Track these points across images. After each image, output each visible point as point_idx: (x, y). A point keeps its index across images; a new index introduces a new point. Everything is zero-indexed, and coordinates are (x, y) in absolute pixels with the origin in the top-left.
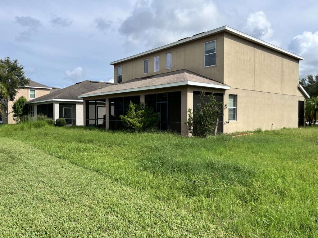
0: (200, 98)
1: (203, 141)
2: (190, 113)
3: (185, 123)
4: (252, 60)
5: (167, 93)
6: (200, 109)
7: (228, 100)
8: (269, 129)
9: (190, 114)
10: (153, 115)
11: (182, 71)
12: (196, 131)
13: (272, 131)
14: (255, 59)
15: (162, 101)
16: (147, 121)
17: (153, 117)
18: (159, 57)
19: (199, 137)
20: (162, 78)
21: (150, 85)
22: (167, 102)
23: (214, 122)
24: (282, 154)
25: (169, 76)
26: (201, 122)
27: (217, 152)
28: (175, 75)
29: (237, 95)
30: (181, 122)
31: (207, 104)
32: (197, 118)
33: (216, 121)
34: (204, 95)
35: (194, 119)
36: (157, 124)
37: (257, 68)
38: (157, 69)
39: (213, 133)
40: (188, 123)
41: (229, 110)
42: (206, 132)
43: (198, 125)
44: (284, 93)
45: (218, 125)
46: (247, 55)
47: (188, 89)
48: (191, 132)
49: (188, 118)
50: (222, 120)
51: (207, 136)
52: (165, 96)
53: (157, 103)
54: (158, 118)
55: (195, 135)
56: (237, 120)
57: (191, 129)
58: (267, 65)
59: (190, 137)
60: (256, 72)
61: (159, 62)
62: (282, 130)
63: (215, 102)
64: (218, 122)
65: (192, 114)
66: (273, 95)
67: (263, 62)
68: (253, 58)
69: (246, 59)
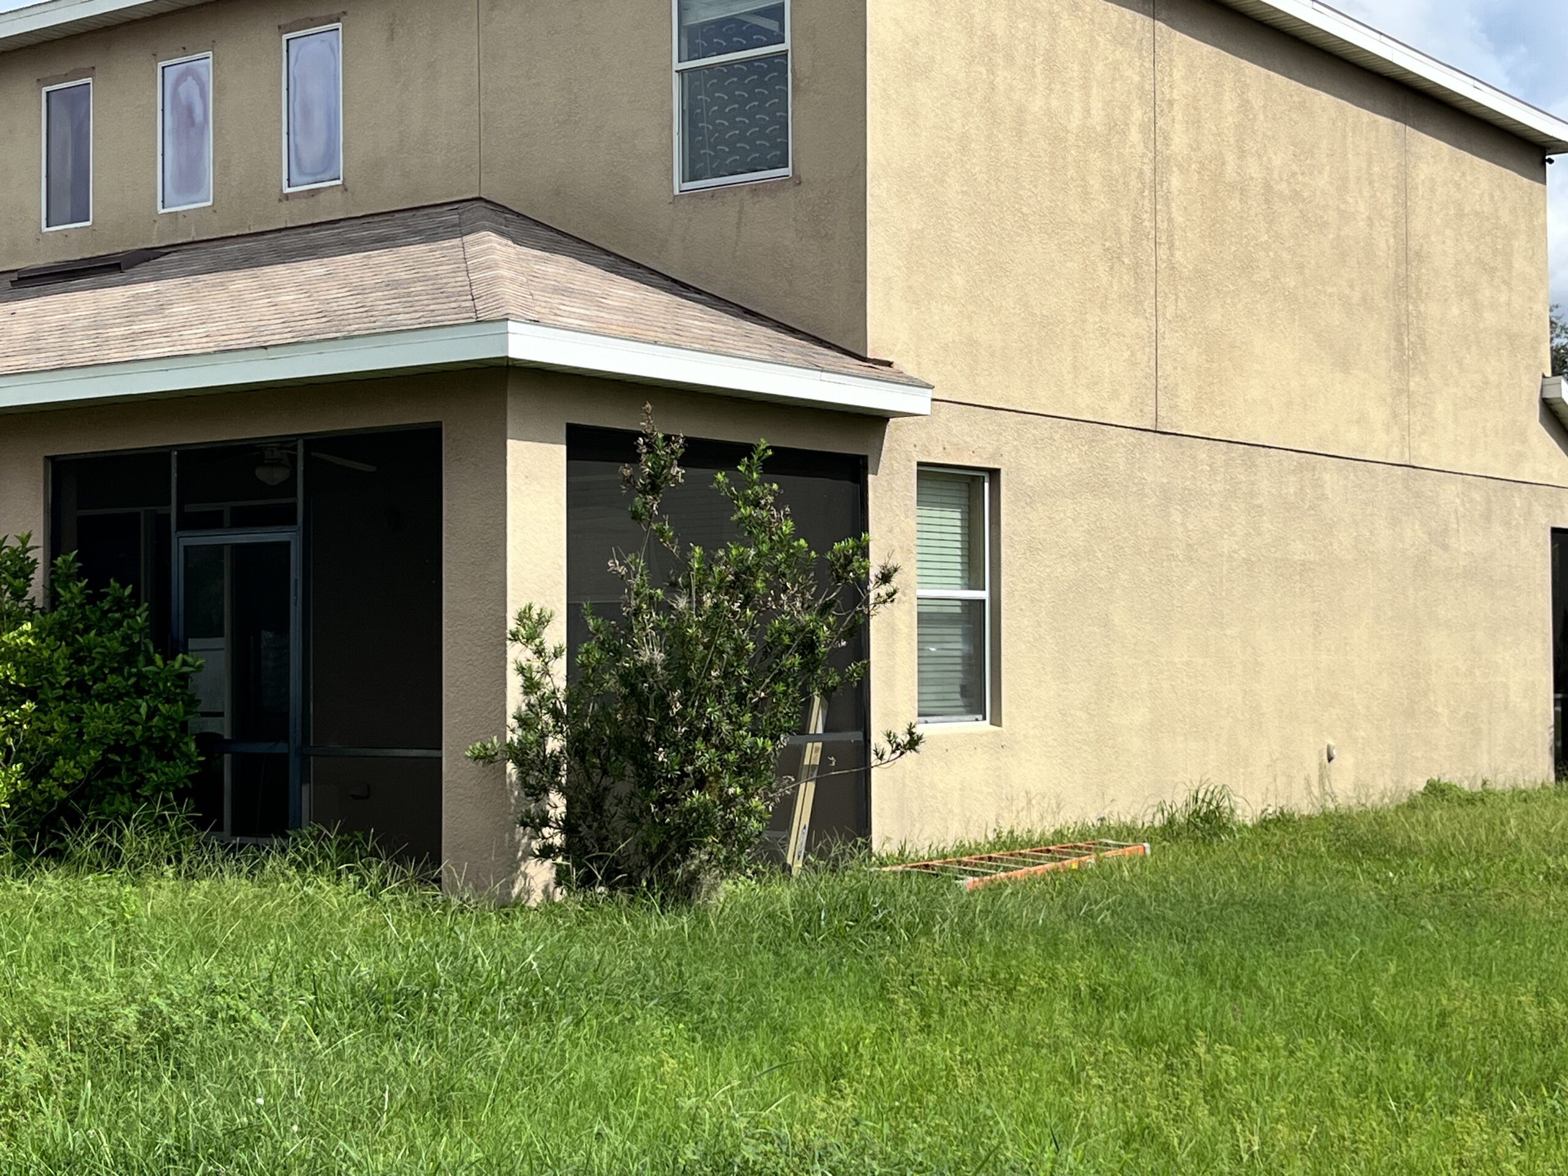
0: (638, 500)
1: (663, 936)
2: (539, 652)
3: (486, 758)
4: (1135, 135)
5: (286, 443)
6: (637, 612)
7: (911, 525)
8: (1303, 806)
9: (537, 664)
10: (140, 676)
11: (454, 218)
12: (601, 841)
13: (1326, 816)
14: (1160, 122)
15: (244, 520)
16: (76, 742)
17: (140, 692)
18: (204, 63)
19: (621, 896)
20: (241, 281)
21: (103, 356)
22: (290, 536)
23: (775, 738)
24: (1406, 1044)
25: (312, 269)
26: (645, 744)
27: (799, 1051)
28: (382, 257)
29: (994, 474)
30: (436, 743)
31: (709, 560)
32: (605, 700)
33: (803, 730)
34: (675, 470)
35: (579, 716)
36: (179, 770)
37: (1179, 219)
38: (189, 181)
39: (774, 856)
40: (518, 754)
41: (924, 619)
42: (700, 846)
43: (622, 776)
44: (1424, 455)
45: (822, 775)
46: (1085, 87)
47: (511, 403)
48: (547, 852)
49: (515, 699)
50: (863, 722)
51: (713, 888)
52: (279, 475)
53: (181, 541)
54: (191, 702)
55: (588, 881)
56: (996, 721)
57: (545, 822)
58: (1268, 187)
59: (537, 898)
60: (1171, 247)
61: (207, 111)
62: (1412, 806)
63: (784, 543)
64: (815, 738)
65: (559, 668)
66: (1331, 476)
67: (1231, 158)
68: (1138, 114)
69: (1075, 121)
